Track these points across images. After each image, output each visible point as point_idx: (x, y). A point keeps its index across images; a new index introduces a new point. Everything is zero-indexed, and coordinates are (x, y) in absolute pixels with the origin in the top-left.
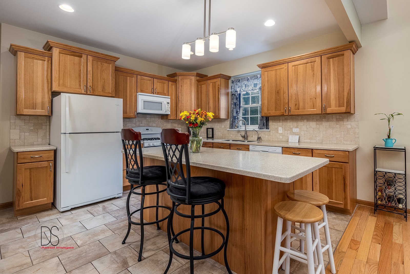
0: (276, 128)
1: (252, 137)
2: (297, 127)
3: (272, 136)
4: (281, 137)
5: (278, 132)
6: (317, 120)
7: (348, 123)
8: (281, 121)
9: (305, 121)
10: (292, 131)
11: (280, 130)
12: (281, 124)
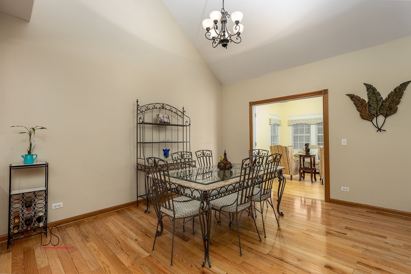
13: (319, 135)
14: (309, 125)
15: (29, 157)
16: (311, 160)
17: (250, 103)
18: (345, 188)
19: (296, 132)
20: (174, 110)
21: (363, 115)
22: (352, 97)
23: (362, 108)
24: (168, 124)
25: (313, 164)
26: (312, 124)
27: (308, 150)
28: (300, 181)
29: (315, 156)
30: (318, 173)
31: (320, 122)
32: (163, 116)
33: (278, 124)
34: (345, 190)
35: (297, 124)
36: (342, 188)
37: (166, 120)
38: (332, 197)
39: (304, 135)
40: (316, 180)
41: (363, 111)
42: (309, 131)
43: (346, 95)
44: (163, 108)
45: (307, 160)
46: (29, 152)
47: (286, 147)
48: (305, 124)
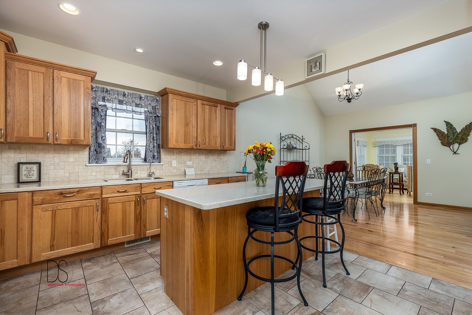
0: (170, 161)
1: (137, 173)
2: (190, 160)
3: (165, 170)
4: (175, 171)
5: (171, 166)
6: (206, 154)
7: (224, 157)
8: (175, 154)
9: (197, 155)
10: (186, 164)
11: (174, 163)
12: (175, 157)
13: (405, 155)
14: (395, 146)
15: (245, 168)
16: (400, 176)
17: (350, 131)
18: (429, 194)
19: (381, 152)
20: (298, 139)
21: (443, 143)
22: (435, 130)
23: (443, 138)
24: (296, 148)
25: (401, 180)
26: (398, 146)
27: (396, 168)
28: (390, 193)
29: (403, 173)
30: (406, 189)
31: (406, 143)
32: (293, 143)
33: (364, 145)
34: (429, 195)
35: (383, 145)
36: (427, 194)
37: (295, 146)
38: (419, 200)
39: (390, 155)
40: (403, 193)
41: (443, 140)
42: (394, 152)
43: (431, 128)
44: (292, 137)
45: (396, 176)
46: (245, 166)
47: (377, 166)
48: (391, 145)
